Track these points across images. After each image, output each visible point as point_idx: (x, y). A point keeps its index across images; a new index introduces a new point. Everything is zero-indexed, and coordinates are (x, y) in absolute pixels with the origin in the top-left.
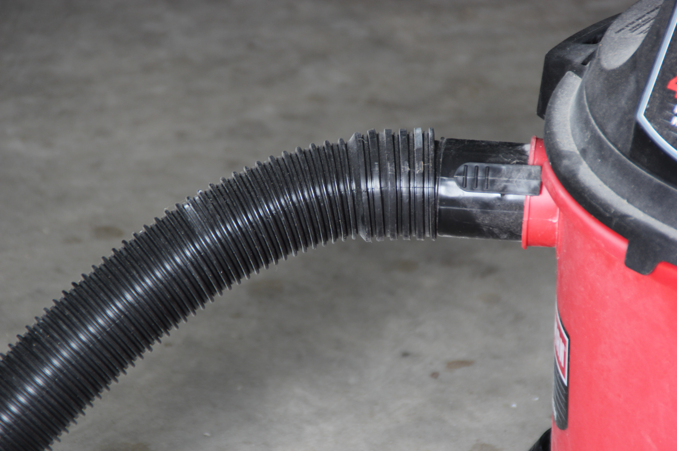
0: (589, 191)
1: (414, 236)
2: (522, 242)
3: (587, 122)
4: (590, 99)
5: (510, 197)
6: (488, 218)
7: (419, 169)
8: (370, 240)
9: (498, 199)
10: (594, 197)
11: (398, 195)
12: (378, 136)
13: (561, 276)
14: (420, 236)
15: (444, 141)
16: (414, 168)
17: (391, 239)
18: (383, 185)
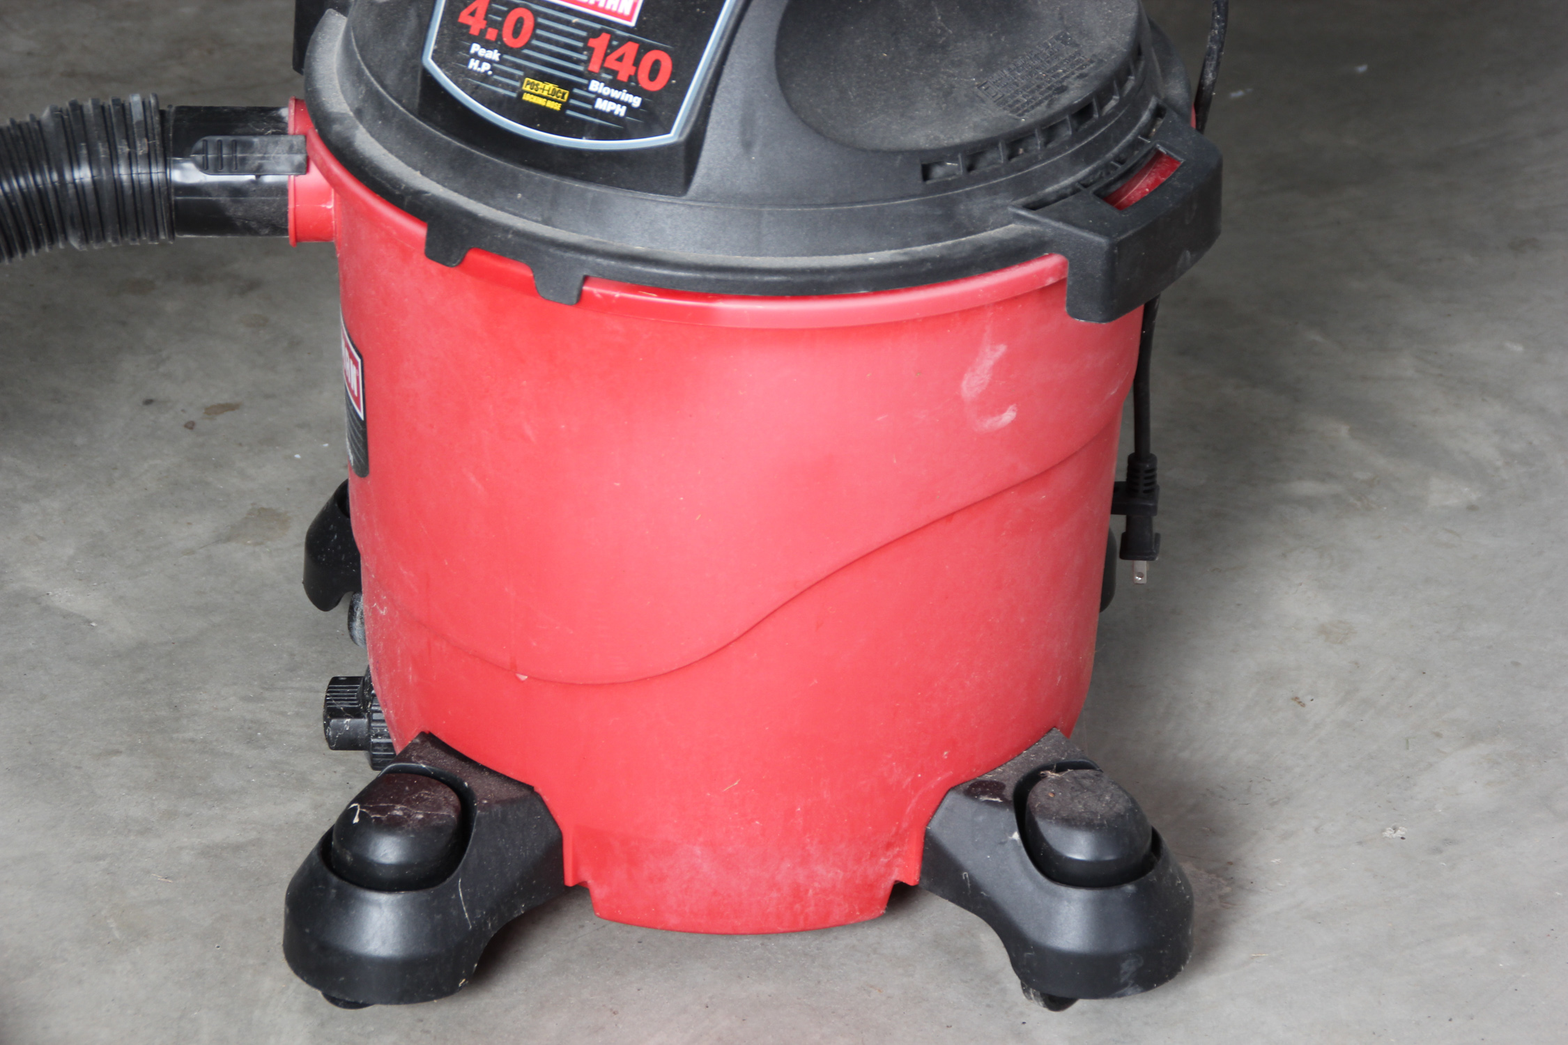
0: (371, 162)
1: (145, 239)
2: (290, 237)
3: (359, 73)
4: (361, 43)
5: (268, 179)
6: (241, 209)
7: (141, 149)
8: (85, 248)
9: (252, 182)
10: (377, 170)
11: (117, 184)
12: (81, 108)
13: (345, 279)
14: (152, 239)
15: (173, 109)
16: (135, 147)
17: (114, 245)
18: (95, 173)
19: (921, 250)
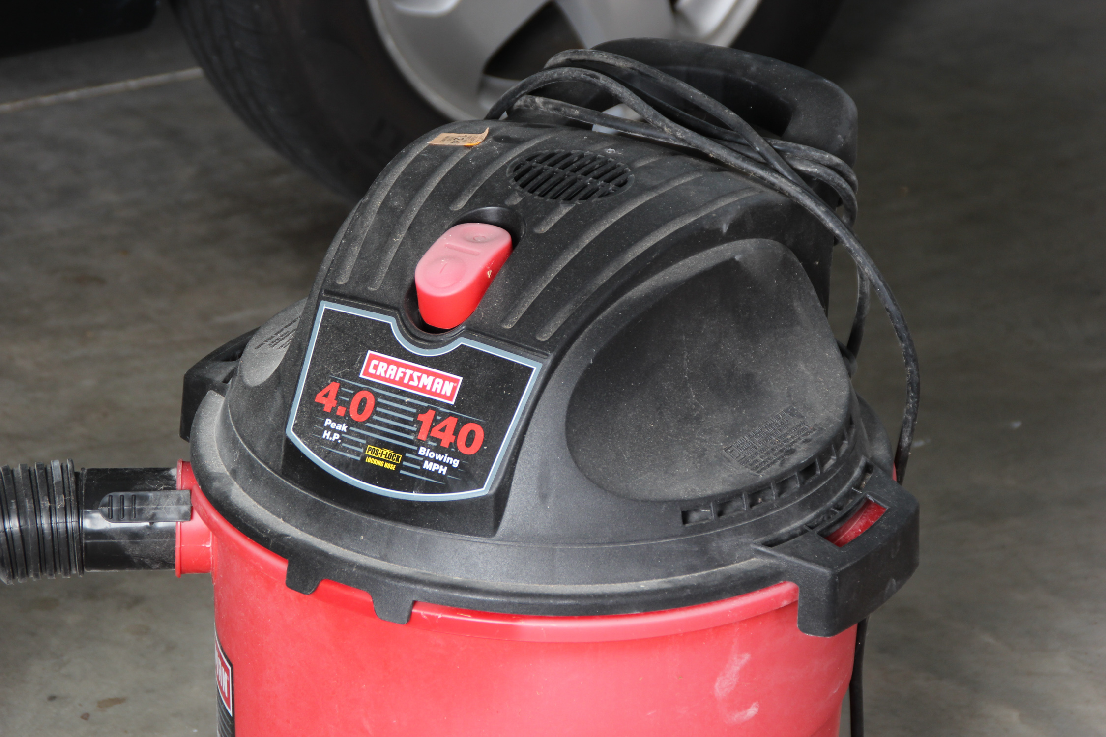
0: (244, 512)
1: (60, 574)
2: (176, 570)
3: (235, 442)
4: (236, 418)
5: (160, 525)
6: (138, 549)
7: (60, 503)
8: (11, 583)
9: (147, 527)
10: (248, 518)
11: (39, 532)
12: (12, 471)
13: (219, 602)
14: (66, 574)
15: (85, 472)
16: (55, 503)
17: (35, 580)
18: (22, 523)
19: (682, 578)
